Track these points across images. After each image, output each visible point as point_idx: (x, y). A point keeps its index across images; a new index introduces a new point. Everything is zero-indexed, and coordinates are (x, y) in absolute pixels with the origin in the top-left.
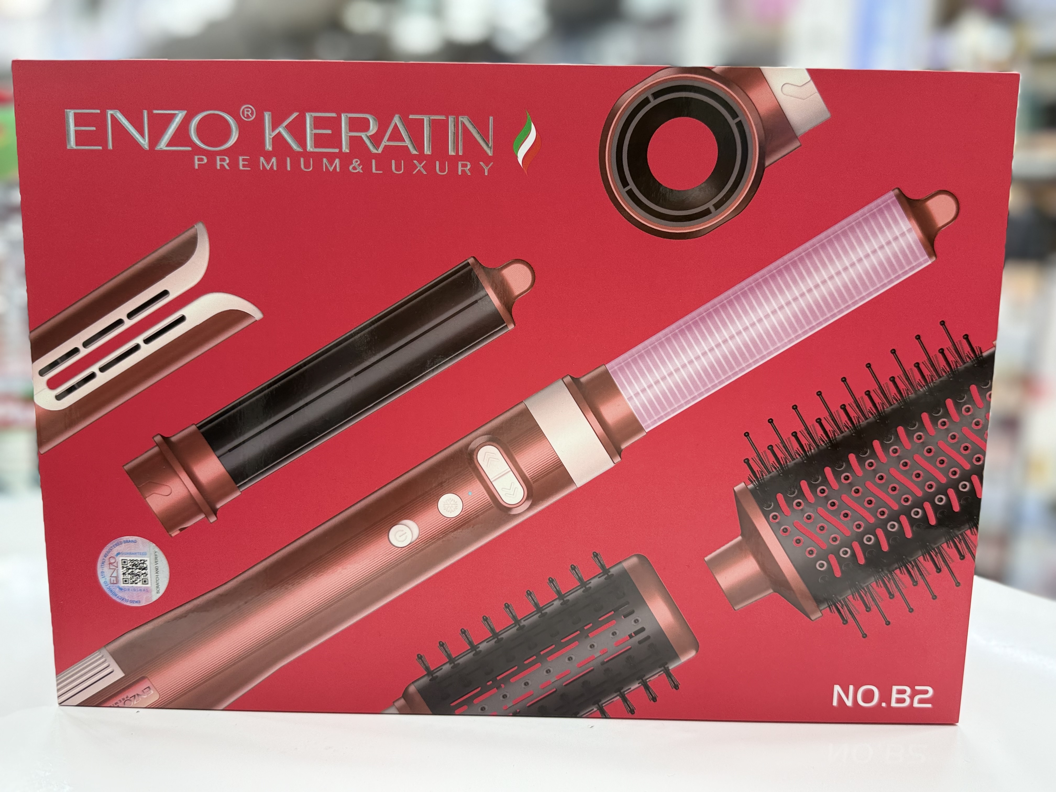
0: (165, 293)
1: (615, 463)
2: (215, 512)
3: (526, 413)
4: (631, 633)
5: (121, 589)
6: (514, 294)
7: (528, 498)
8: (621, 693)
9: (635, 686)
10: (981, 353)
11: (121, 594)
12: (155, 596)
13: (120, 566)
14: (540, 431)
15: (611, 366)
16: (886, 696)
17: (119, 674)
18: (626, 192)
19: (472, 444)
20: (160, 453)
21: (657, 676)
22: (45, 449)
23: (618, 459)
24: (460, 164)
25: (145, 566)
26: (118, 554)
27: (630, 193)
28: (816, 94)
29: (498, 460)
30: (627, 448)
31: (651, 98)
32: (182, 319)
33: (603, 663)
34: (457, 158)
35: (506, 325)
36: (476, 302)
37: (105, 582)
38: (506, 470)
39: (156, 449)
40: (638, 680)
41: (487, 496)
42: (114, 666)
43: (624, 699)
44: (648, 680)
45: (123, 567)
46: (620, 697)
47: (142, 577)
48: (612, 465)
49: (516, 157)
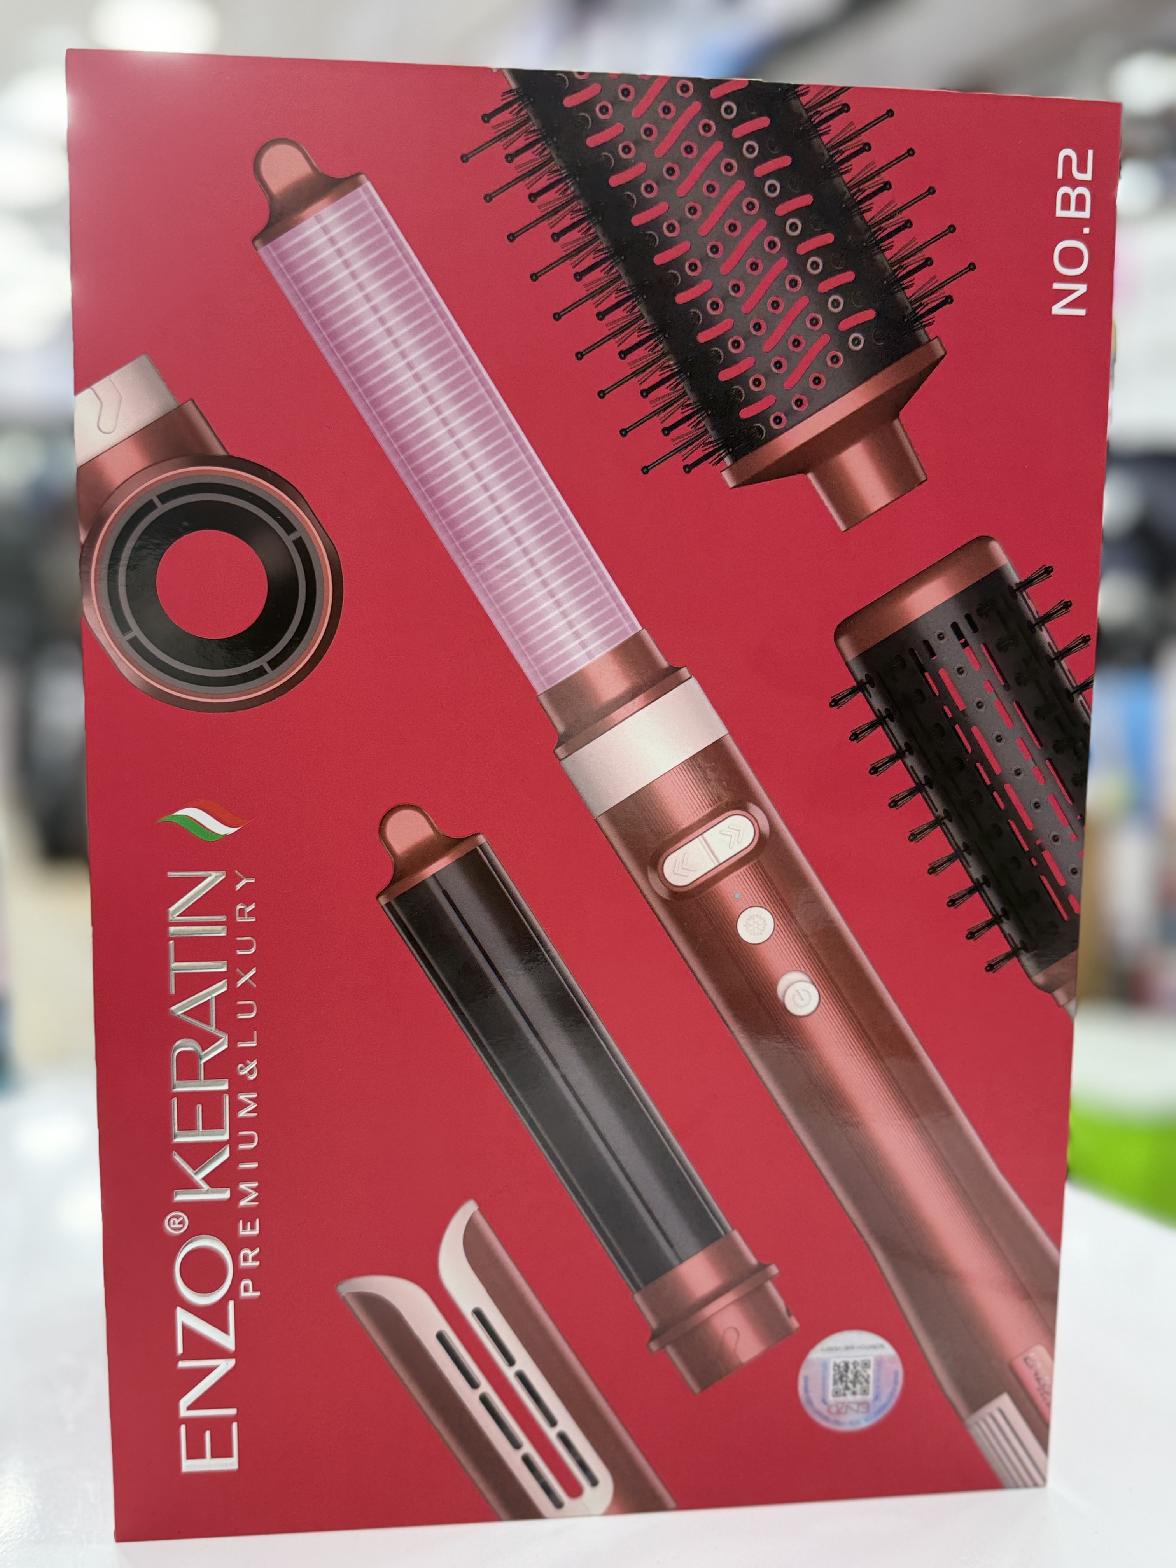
0: (441, 1337)
1: (691, 677)
2: (762, 1267)
3: (613, 814)
4: (961, 644)
5: (877, 1398)
6: (432, 836)
7: (745, 809)
8: (1056, 658)
9: (1044, 636)
10: (511, 91)
11: (884, 1399)
12: (888, 1350)
13: (841, 1399)
14: (640, 793)
15: (540, 686)
16: (1072, 228)
17: (1005, 1402)
18: (272, 670)
19: (662, 895)
20: (676, 1345)
21: (1030, 602)
22: (670, 1501)
23: (685, 672)
24: (239, 920)
25: (842, 1365)
26: (824, 1401)
27: (275, 663)
28: (112, 379)
29: (686, 855)
30: (667, 659)
31: (130, 636)
32: (478, 1313)
33: (1007, 687)
34: (230, 924)
35: (480, 846)
36: (445, 893)
37: (866, 1419)
38: (701, 842)
39: (671, 1351)
40: (1034, 632)
41: (741, 870)
42: (992, 1407)
43: (1067, 652)
44: (1037, 617)
45: (844, 1395)
46: (1062, 658)
47: (859, 1368)
48: (693, 680)
49: (227, 836)
